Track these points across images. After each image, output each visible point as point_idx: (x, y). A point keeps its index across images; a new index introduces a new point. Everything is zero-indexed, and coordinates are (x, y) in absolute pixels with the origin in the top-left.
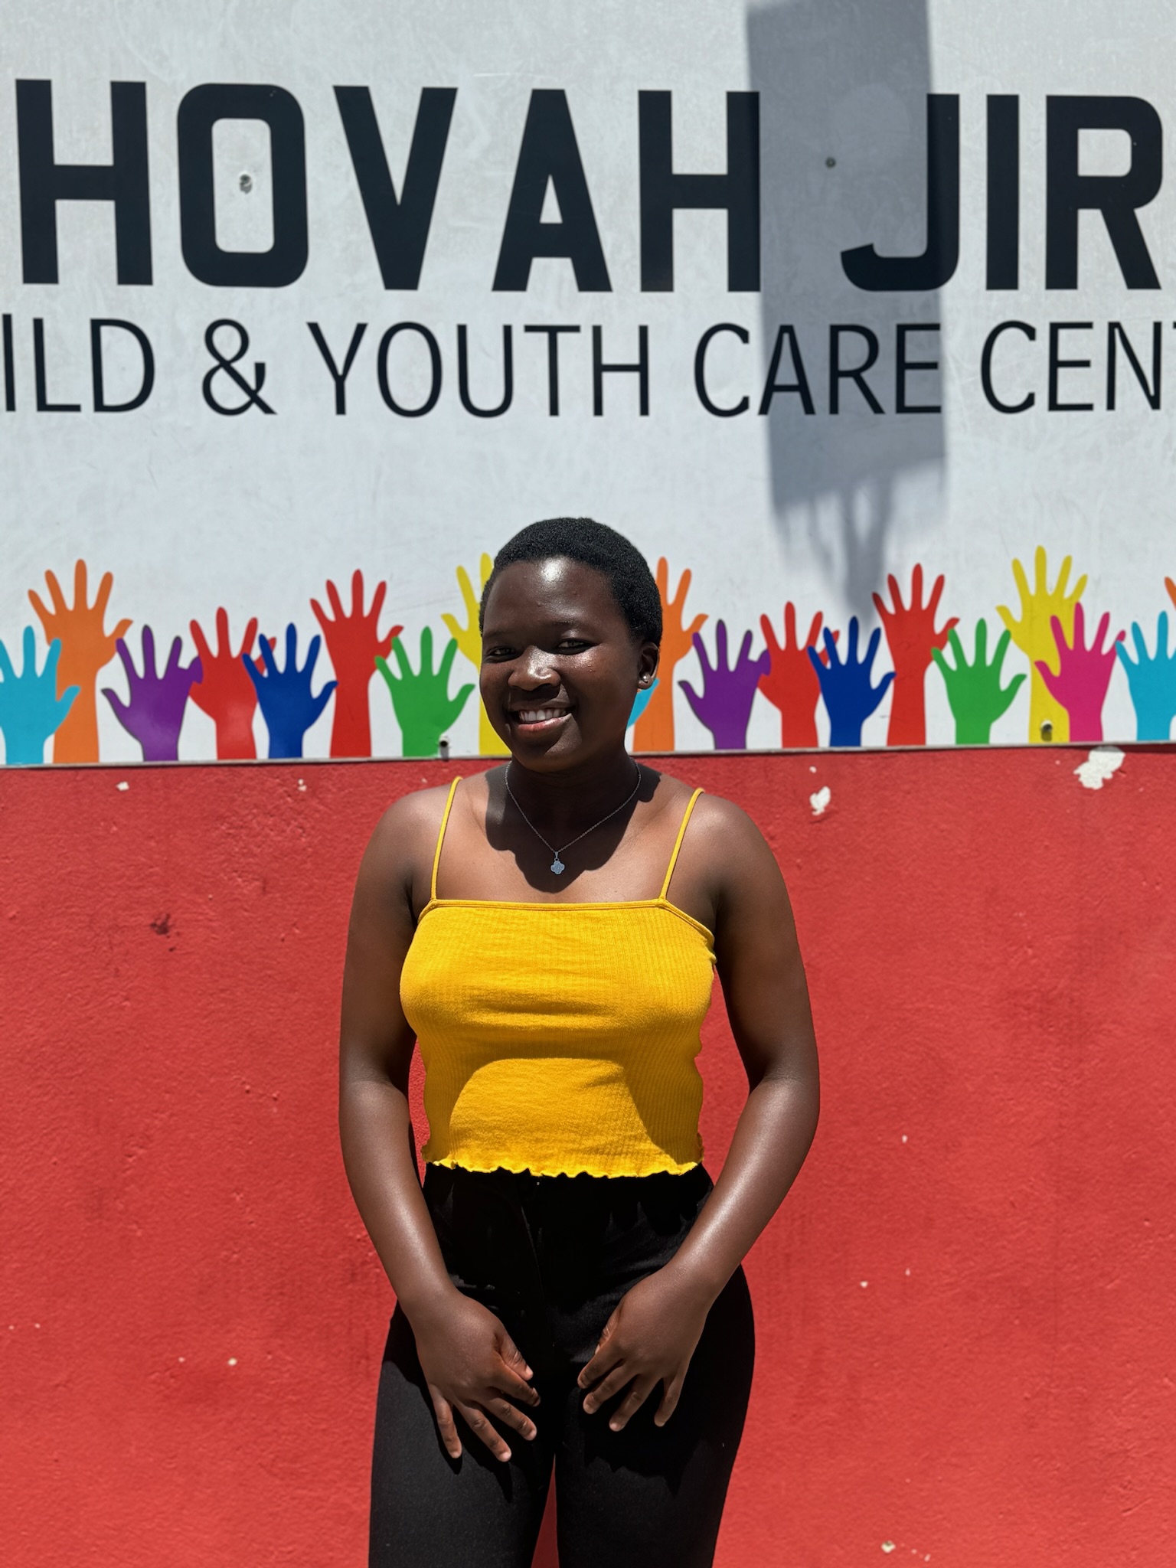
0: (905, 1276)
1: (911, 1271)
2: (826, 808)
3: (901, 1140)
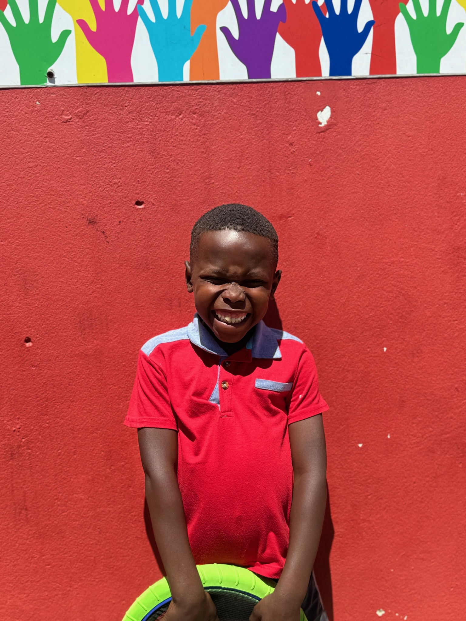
0: (387, 439)
1: (390, 436)
2: (328, 122)
3: (383, 350)
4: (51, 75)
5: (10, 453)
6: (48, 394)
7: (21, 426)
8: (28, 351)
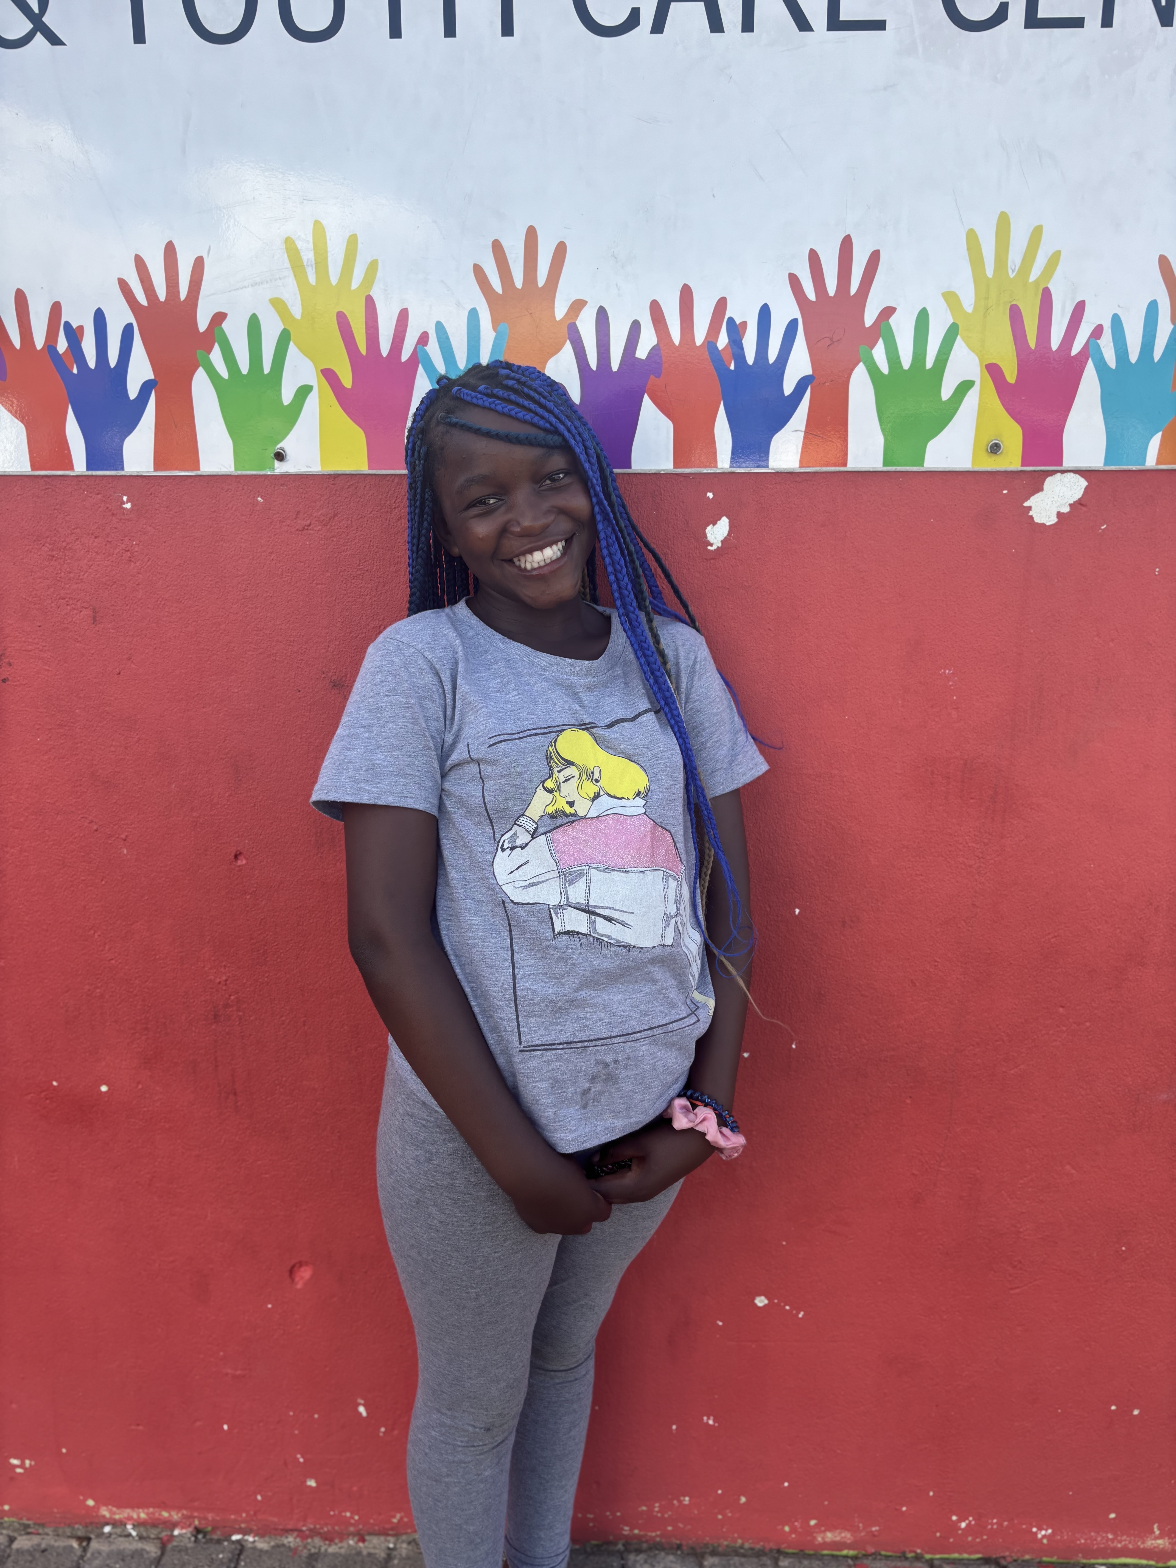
0: (790, 1049)
1: (796, 1045)
2: (723, 542)
3: (793, 913)
4: (280, 456)
5: (213, 1013)
6: (267, 935)
7: (229, 977)
8: (240, 870)
